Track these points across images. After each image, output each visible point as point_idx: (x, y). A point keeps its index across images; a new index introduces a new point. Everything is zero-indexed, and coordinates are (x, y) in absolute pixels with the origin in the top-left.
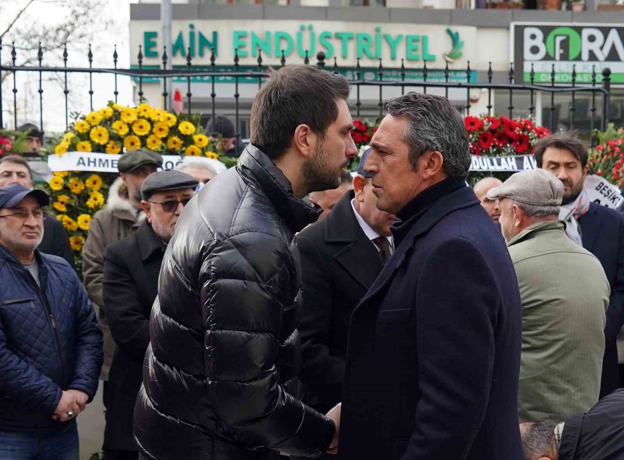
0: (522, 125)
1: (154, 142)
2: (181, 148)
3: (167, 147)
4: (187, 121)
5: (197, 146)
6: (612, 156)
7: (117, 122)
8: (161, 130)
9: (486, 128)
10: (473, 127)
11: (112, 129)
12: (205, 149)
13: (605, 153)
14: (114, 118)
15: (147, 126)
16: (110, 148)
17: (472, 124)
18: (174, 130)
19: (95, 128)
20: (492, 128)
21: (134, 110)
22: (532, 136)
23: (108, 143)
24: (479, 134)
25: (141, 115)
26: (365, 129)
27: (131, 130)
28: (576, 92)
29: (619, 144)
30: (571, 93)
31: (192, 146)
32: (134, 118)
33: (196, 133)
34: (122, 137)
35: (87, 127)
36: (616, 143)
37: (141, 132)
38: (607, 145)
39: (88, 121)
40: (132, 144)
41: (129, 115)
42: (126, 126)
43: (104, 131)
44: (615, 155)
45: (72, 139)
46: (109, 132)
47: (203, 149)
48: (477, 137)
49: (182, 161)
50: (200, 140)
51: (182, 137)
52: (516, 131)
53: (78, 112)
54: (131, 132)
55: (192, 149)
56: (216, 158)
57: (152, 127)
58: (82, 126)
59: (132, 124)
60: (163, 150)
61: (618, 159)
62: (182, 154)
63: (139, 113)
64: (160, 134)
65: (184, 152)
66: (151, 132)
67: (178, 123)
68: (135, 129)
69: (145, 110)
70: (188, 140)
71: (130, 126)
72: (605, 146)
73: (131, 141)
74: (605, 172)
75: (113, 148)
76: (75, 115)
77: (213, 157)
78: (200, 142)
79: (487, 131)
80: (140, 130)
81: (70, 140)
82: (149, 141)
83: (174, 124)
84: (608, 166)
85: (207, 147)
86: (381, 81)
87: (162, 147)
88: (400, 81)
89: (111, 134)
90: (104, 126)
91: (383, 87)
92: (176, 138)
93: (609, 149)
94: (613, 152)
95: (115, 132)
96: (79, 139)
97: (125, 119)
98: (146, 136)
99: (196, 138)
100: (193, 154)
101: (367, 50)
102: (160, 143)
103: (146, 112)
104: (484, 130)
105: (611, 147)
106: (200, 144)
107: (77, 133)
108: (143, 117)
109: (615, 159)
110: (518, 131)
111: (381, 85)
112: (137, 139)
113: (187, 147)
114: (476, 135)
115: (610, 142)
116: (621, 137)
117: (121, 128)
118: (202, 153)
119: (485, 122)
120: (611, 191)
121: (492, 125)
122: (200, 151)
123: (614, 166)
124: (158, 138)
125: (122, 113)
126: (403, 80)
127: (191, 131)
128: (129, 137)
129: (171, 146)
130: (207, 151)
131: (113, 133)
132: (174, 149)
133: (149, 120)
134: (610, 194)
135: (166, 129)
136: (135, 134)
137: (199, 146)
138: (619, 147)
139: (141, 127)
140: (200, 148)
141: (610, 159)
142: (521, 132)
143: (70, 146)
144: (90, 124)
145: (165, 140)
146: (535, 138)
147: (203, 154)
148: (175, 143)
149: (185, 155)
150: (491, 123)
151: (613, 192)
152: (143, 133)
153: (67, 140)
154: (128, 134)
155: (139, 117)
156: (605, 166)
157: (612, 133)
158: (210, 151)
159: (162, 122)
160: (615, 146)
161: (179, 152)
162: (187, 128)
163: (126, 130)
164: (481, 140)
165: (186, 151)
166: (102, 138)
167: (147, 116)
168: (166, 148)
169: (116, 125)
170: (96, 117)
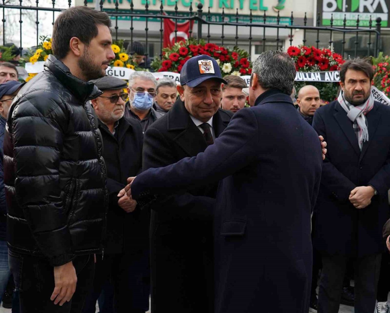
0: (324, 52)
4: (115, 44)
5: (121, 60)
6: (381, 73)
9: (302, 54)
10: (294, 53)
13: (376, 71)
17: (294, 51)
20: (306, 54)
22: (331, 59)
24: (298, 58)
26: (227, 53)
28: (359, 33)
29: (386, 65)
30: (356, 33)
31: (118, 60)
33: (120, 52)
36: (383, 65)
38: (378, 66)
44: (383, 72)
45: (41, 53)
47: (125, 62)
48: (297, 60)
49: (111, 69)
50: (123, 57)
52: (321, 56)
53: (46, 36)
55: (118, 62)
56: (133, 69)
58: (48, 45)
61: (385, 75)
65: (113, 64)
72: (376, 66)
74: (376, 83)
76: (43, 38)
77: (131, 68)
78: (123, 58)
79: (303, 56)
81: (39, 54)
84: (378, 80)
85: (127, 61)
86: (237, 23)
88: (249, 23)
91: (239, 27)
93: (379, 69)
94: (381, 70)
96: (45, 53)
99: (120, 55)
100: (118, 65)
101: (225, 2)
104: (300, 55)
105: (380, 67)
106: (123, 59)
107: (44, 50)
109: (382, 75)
110: (322, 56)
111: (237, 26)
113: (115, 61)
114: (296, 58)
115: (379, 64)
116: (387, 61)
118: (124, 65)
119: (302, 50)
120: (380, 95)
121: (306, 52)
122: (123, 64)
123: (381, 80)
126: (251, 23)
127: (117, 50)
130: (127, 64)
134: (379, 97)
137: (123, 60)
138: (385, 67)
140: (123, 62)
141: (379, 75)
142: (324, 57)
143: (39, 57)
146: (333, 61)
147: (125, 66)
149: (114, 66)
150: (305, 51)
151: (380, 96)
153: (38, 54)
156: (376, 79)
157: (381, 59)
158: (129, 64)
160: (383, 67)
162: (115, 49)
164: (299, 62)
165: (114, 63)
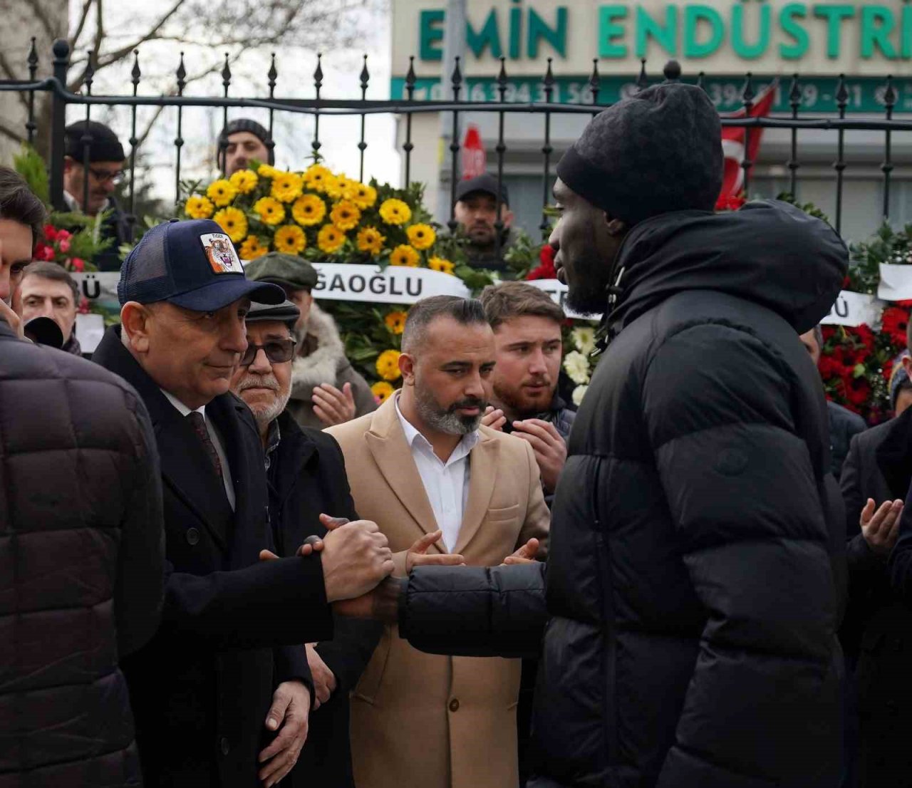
1: (332, 238)
2: (382, 250)
3: (356, 248)
4: (397, 198)
5: (413, 247)
7: (264, 200)
8: (345, 215)
11: (254, 212)
12: (428, 252)
14: (258, 192)
15: (320, 209)
16: (247, 248)
18: (370, 216)
19: (223, 210)
21: (298, 176)
23: (244, 239)
25: (310, 186)
27: (289, 215)
31: (403, 247)
32: (295, 191)
33: (412, 222)
34: (272, 228)
35: (208, 208)
37: (306, 218)
39: (210, 198)
40: (291, 241)
41: (286, 186)
42: (280, 206)
43: (238, 215)
46: (248, 219)
47: (423, 252)
49: (381, 275)
50: (420, 235)
51: (384, 230)
53: (196, 181)
54: (289, 219)
55: (403, 251)
56: (449, 271)
57: (329, 210)
58: (199, 206)
59: (292, 204)
60: (348, 254)
62: (384, 261)
63: (306, 183)
64: (344, 223)
65: (387, 257)
66: (327, 220)
67: (379, 202)
68: (297, 213)
69: (318, 178)
70: (395, 236)
71: (288, 206)
73: (288, 235)
75: (254, 248)
76: (190, 186)
77: (442, 269)
78: (419, 239)
80: (307, 215)
82: (322, 235)
83: (371, 204)
85: (432, 248)
87: (346, 248)
88: (835, 117)
89: (251, 222)
90: (238, 207)
92: (372, 232)
95: (258, 218)
97: (279, 194)
98: (318, 227)
99: (411, 232)
100: (404, 261)
101: (881, 40)
102: (343, 239)
103: (320, 181)
106: (420, 243)
108: (314, 191)
112: (299, 231)
113: (393, 249)
117: (270, 211)
118: (420, 261)
122: (417, 256)
124: (339, 230)
125: (274, 183)
126: (842, 117)
127: (403, 217)
128: (285, 227)
129: (364, 246)
130: (431, 256)
131: (255, 220)
132: (368, 252)
133: (324, 196)
135: (355, 213)
136: (296, 223)
137: (418, 246)
139: (309, 210)
140: (418, 250)
144: (214, 203)
145: (351, 234)
147: (424, 263)
148: (370, 240)
149: (390, 265)
152: (311, 222)
154: (282, 223)
155: (306, 191)
158: (438, 256)
159: (349, 200)
161: (377, 259)
162: (396, 212)
163: (279, 214)
165: (392, 256)
166: (234, 228)
167: (320, 188)
168: (352, 249)
169: (261, 206)
170: (226, 190)
